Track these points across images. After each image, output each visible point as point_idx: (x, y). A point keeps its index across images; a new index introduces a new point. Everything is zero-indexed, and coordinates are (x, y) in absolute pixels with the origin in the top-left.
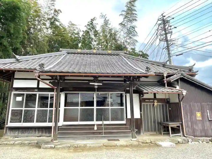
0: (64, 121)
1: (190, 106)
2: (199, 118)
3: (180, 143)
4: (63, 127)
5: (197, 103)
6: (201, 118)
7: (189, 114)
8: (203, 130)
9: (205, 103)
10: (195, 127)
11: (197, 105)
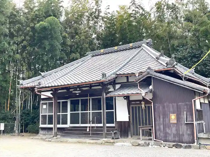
0: (70, 124)
1: (164, 107)
2: (173, 121)
3: (141, 145)
4: (70, 128)
5: (172, 103)
6: (176, 121)
7: (161, 117)
8: (178, 134)
9: (183, 102)
10: (167, 131)
11: (172, 106)
